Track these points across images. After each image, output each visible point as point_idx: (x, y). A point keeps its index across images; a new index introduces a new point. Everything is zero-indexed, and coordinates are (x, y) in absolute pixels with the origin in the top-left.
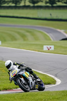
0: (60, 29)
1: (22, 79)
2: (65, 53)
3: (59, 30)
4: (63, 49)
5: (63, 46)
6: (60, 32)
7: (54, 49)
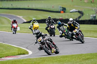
3: (19, 17)
7: (20, 29)
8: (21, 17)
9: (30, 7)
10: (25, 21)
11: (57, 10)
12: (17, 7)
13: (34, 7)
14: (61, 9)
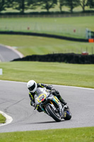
0: (11, 46)
1: (52, 105)
2: (17, 79)
3: (9, 47)
4: (15, 74)
5: (15, 69)
6: (10, 50)
7: (3, 73)
8: (13, 48)
9: (32, 30)
10: (21, 56)
11: (83, 37)
12: (7, 30)
13: (39, 30)
14: (90, 34)
